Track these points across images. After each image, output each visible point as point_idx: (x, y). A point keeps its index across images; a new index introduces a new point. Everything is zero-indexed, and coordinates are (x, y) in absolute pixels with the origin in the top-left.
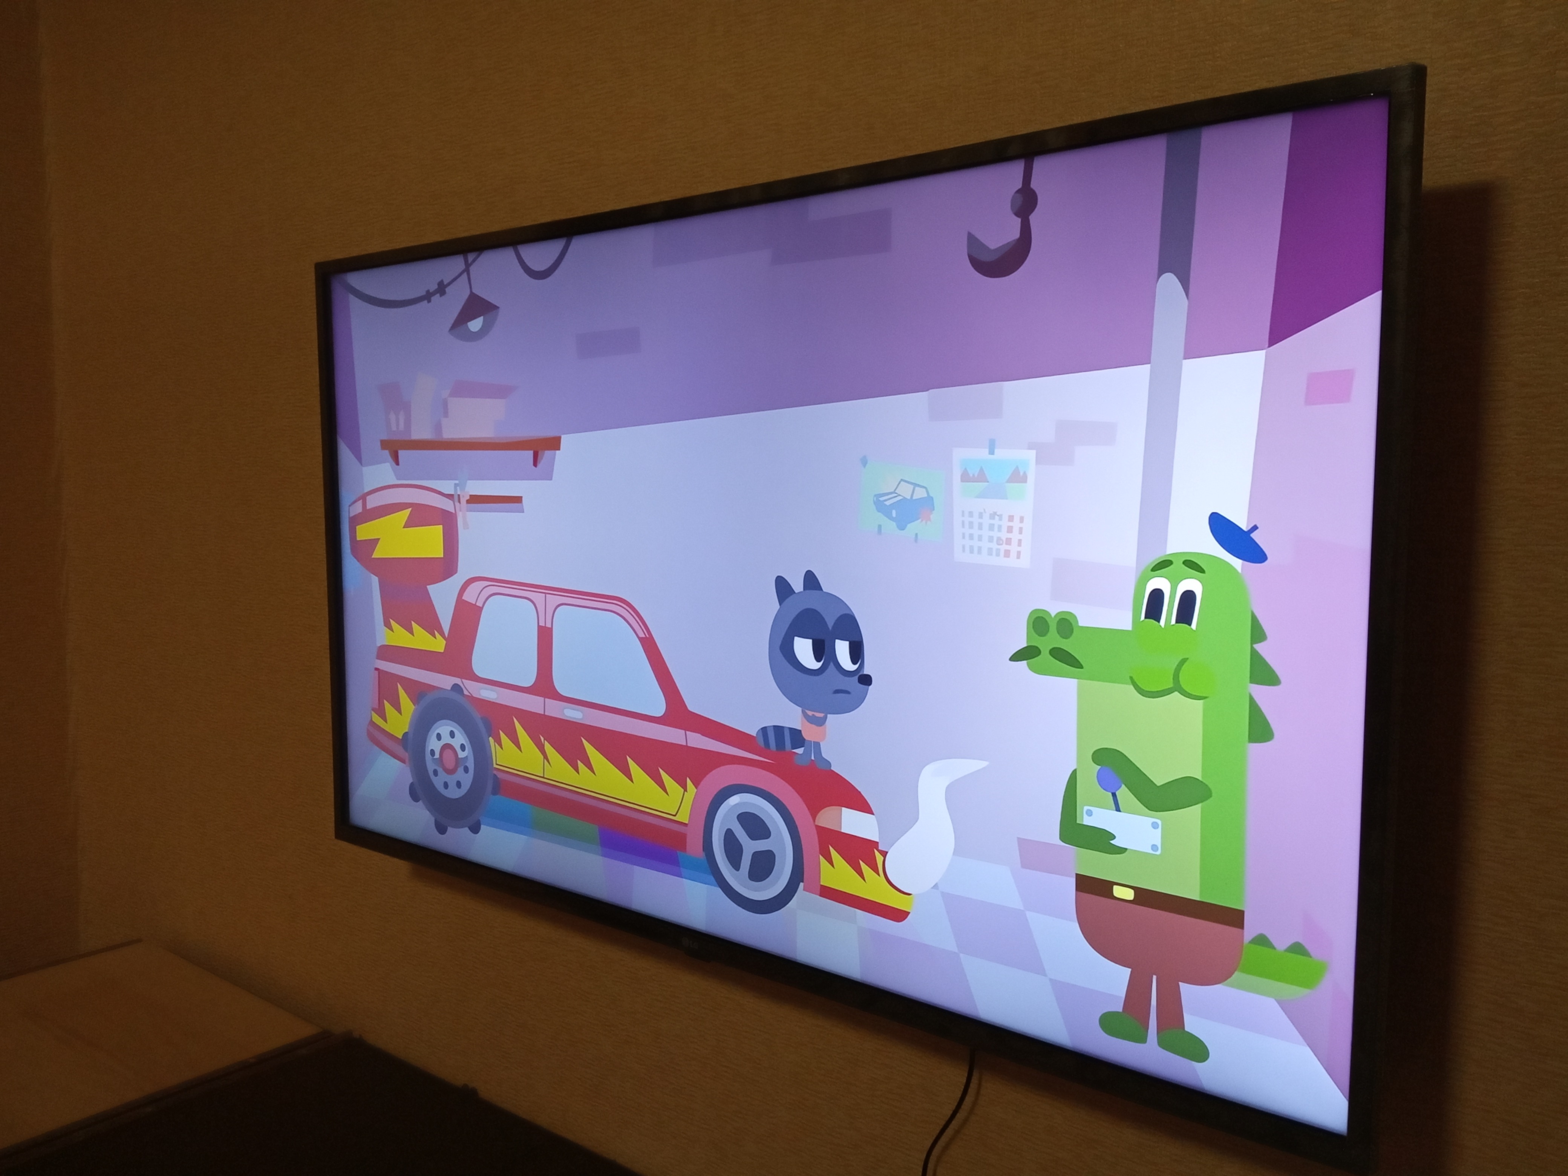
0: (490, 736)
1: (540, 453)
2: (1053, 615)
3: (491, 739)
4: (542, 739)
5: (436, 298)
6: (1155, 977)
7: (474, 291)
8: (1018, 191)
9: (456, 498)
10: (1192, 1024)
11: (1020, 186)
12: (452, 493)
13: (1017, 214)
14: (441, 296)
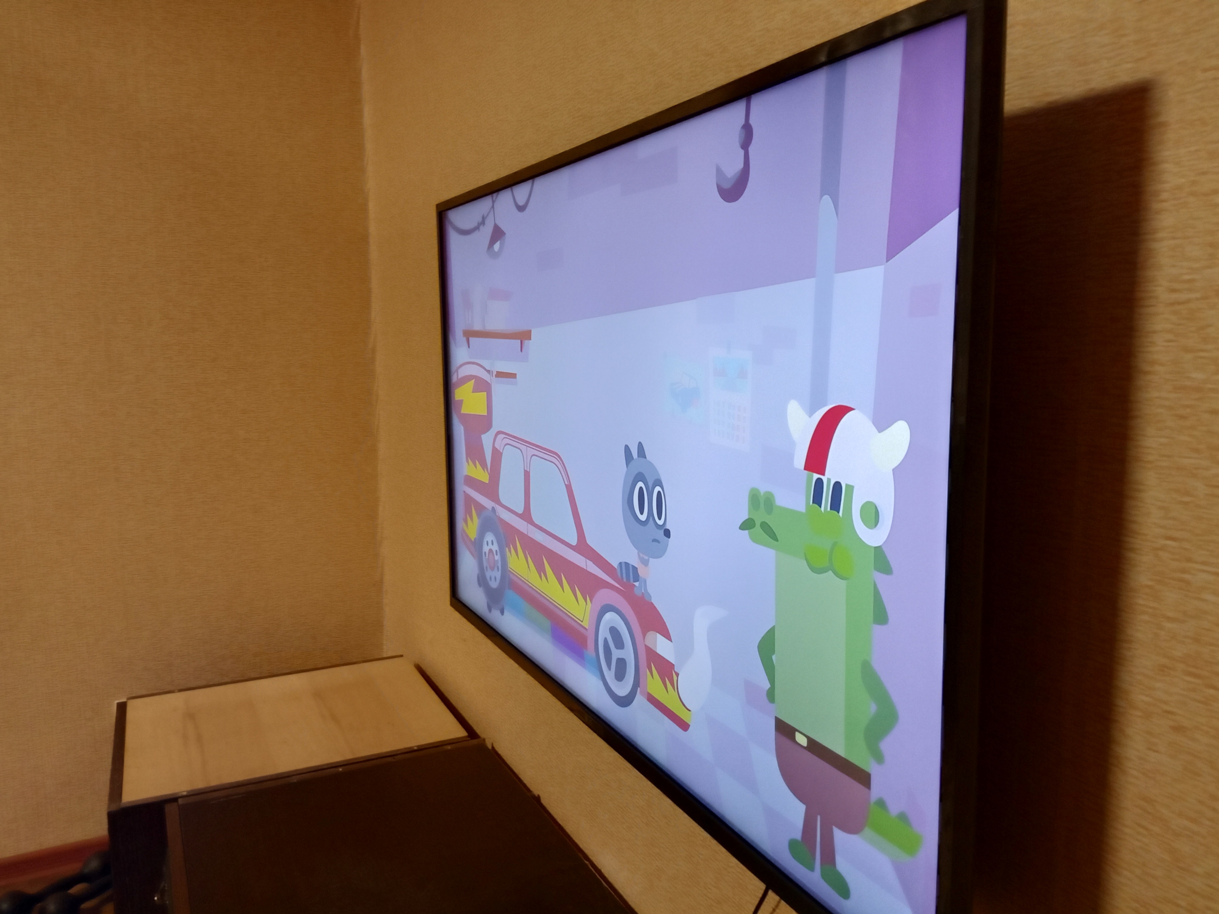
0: (506, 547)
1: (523, 341)
2: (762, 494)
3: (507, 549)
4: (527, 553)
5: (481, 227)
6: (819, 817)
7: (497, 222)
8: (743, 126)
9: (491, 372)
11: (744, 122)
12: (489, 369)
13: (742, 147)
14: (483, 226)
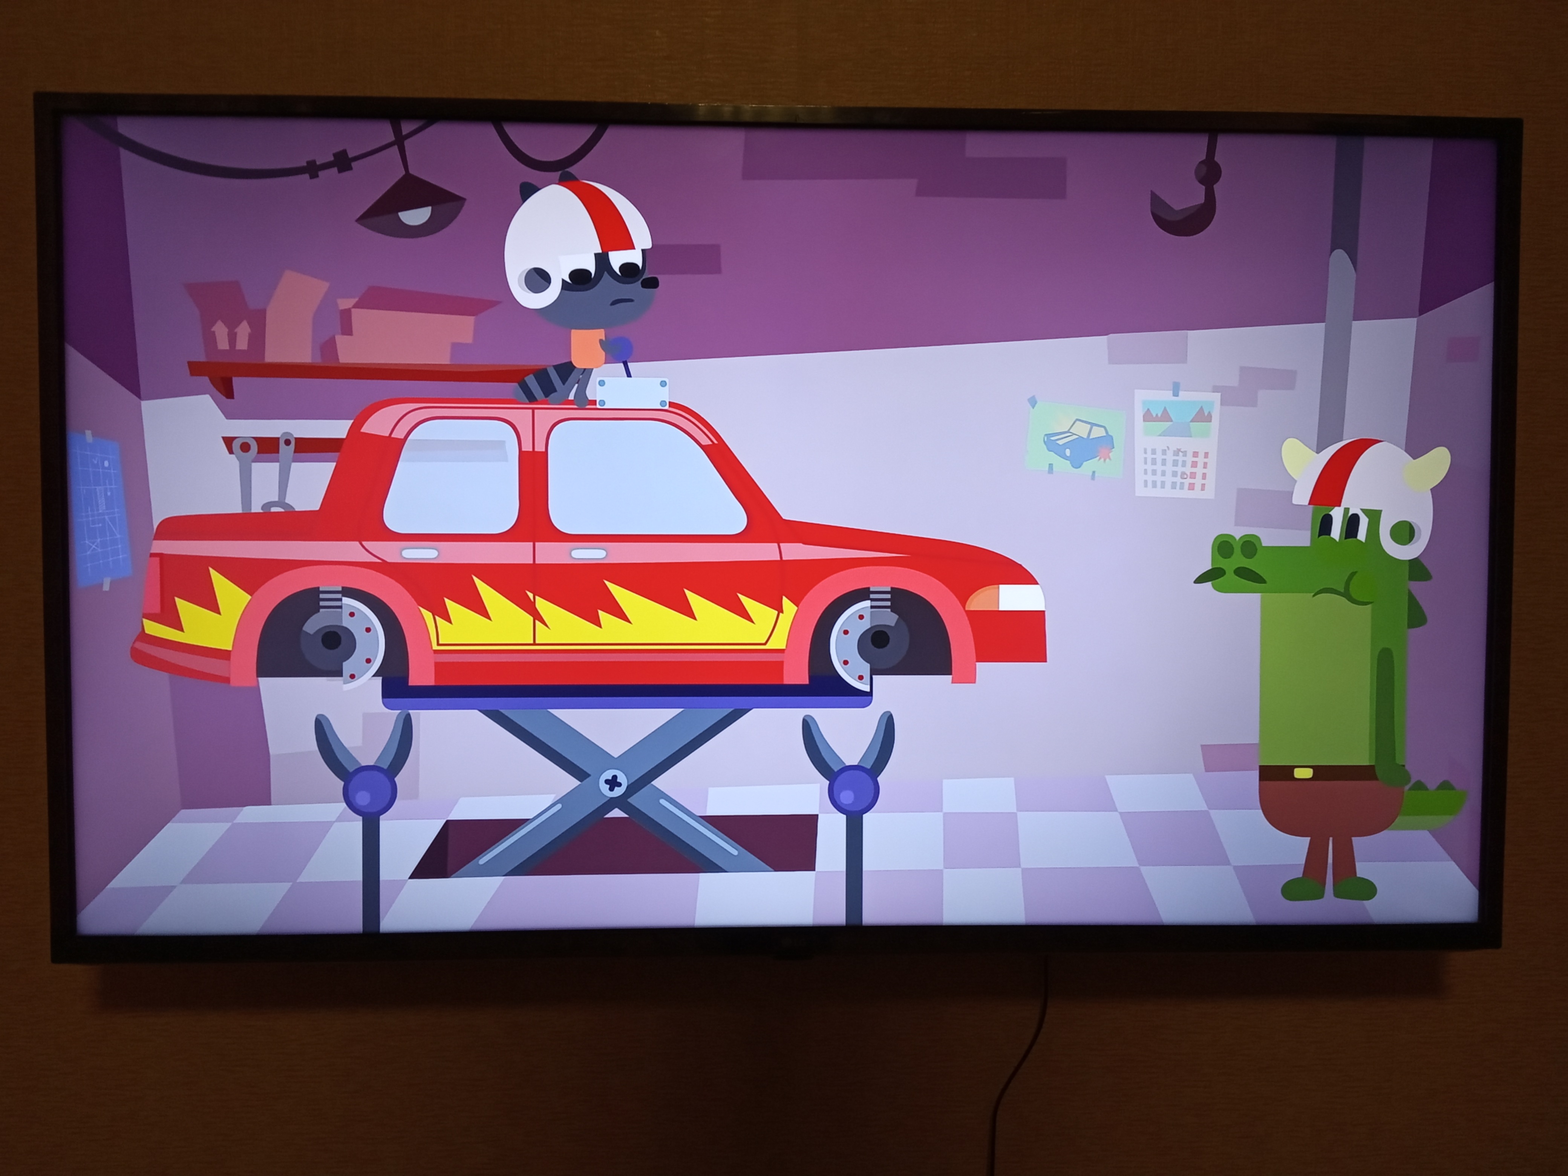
2: (1237, 538)
6: (1331, 839)
8: (1202, 162)
10: (1363, 870)
11: (1204, 158)
13: (1201, 182)
